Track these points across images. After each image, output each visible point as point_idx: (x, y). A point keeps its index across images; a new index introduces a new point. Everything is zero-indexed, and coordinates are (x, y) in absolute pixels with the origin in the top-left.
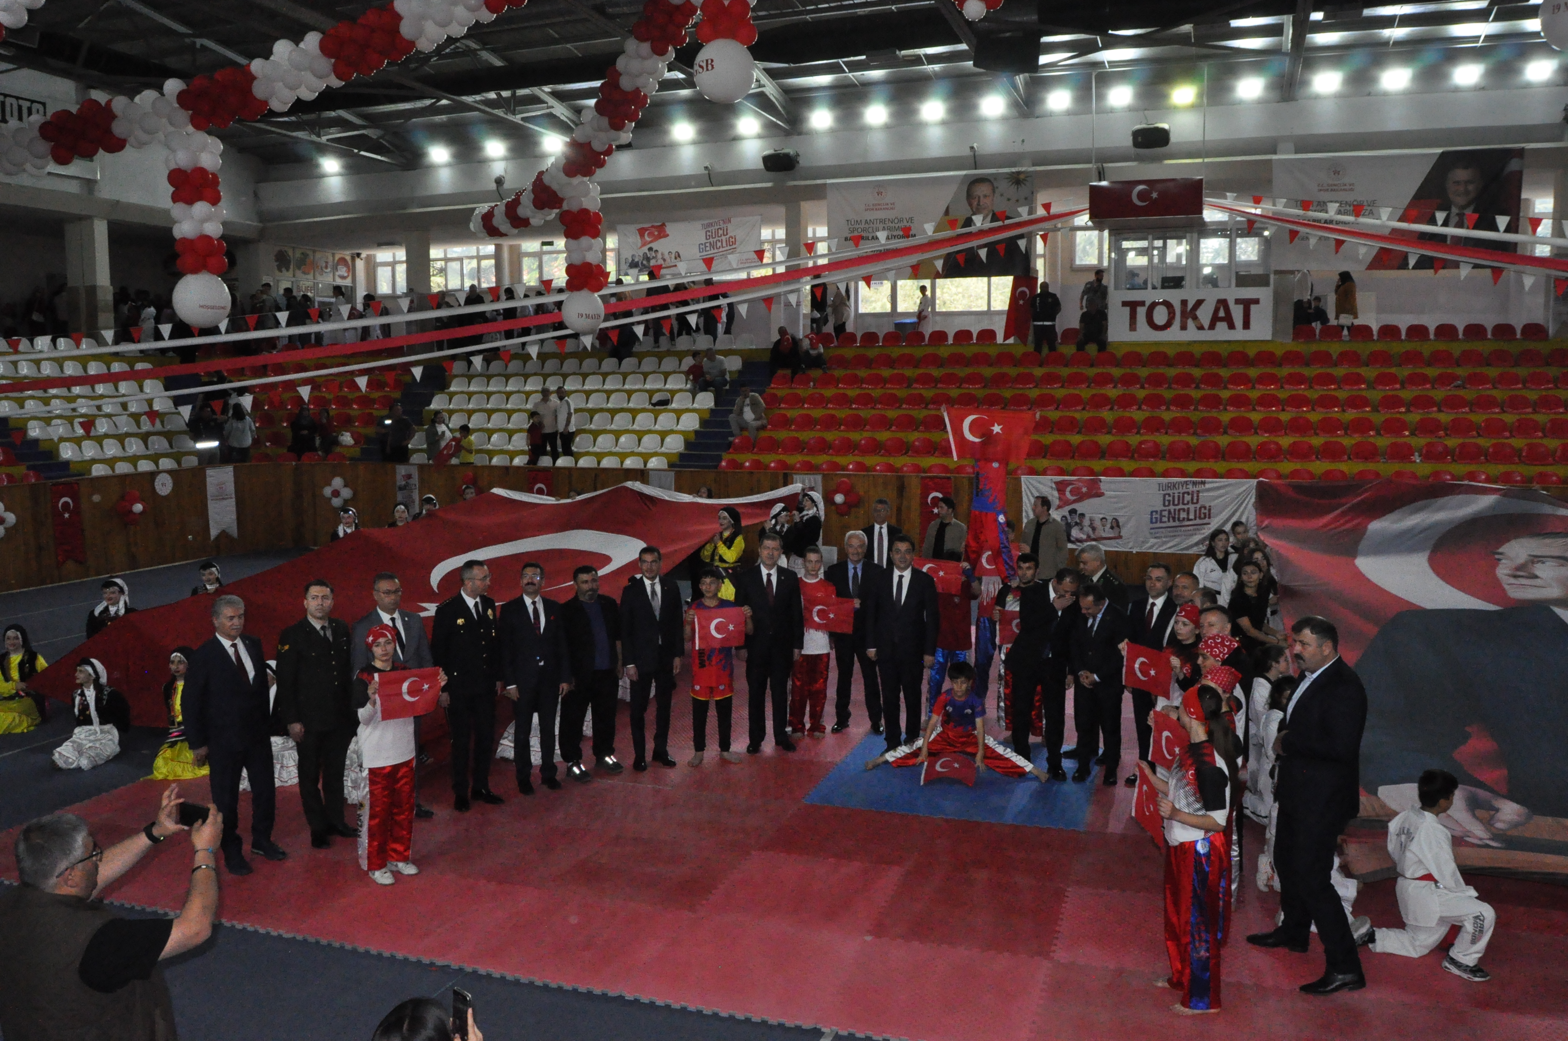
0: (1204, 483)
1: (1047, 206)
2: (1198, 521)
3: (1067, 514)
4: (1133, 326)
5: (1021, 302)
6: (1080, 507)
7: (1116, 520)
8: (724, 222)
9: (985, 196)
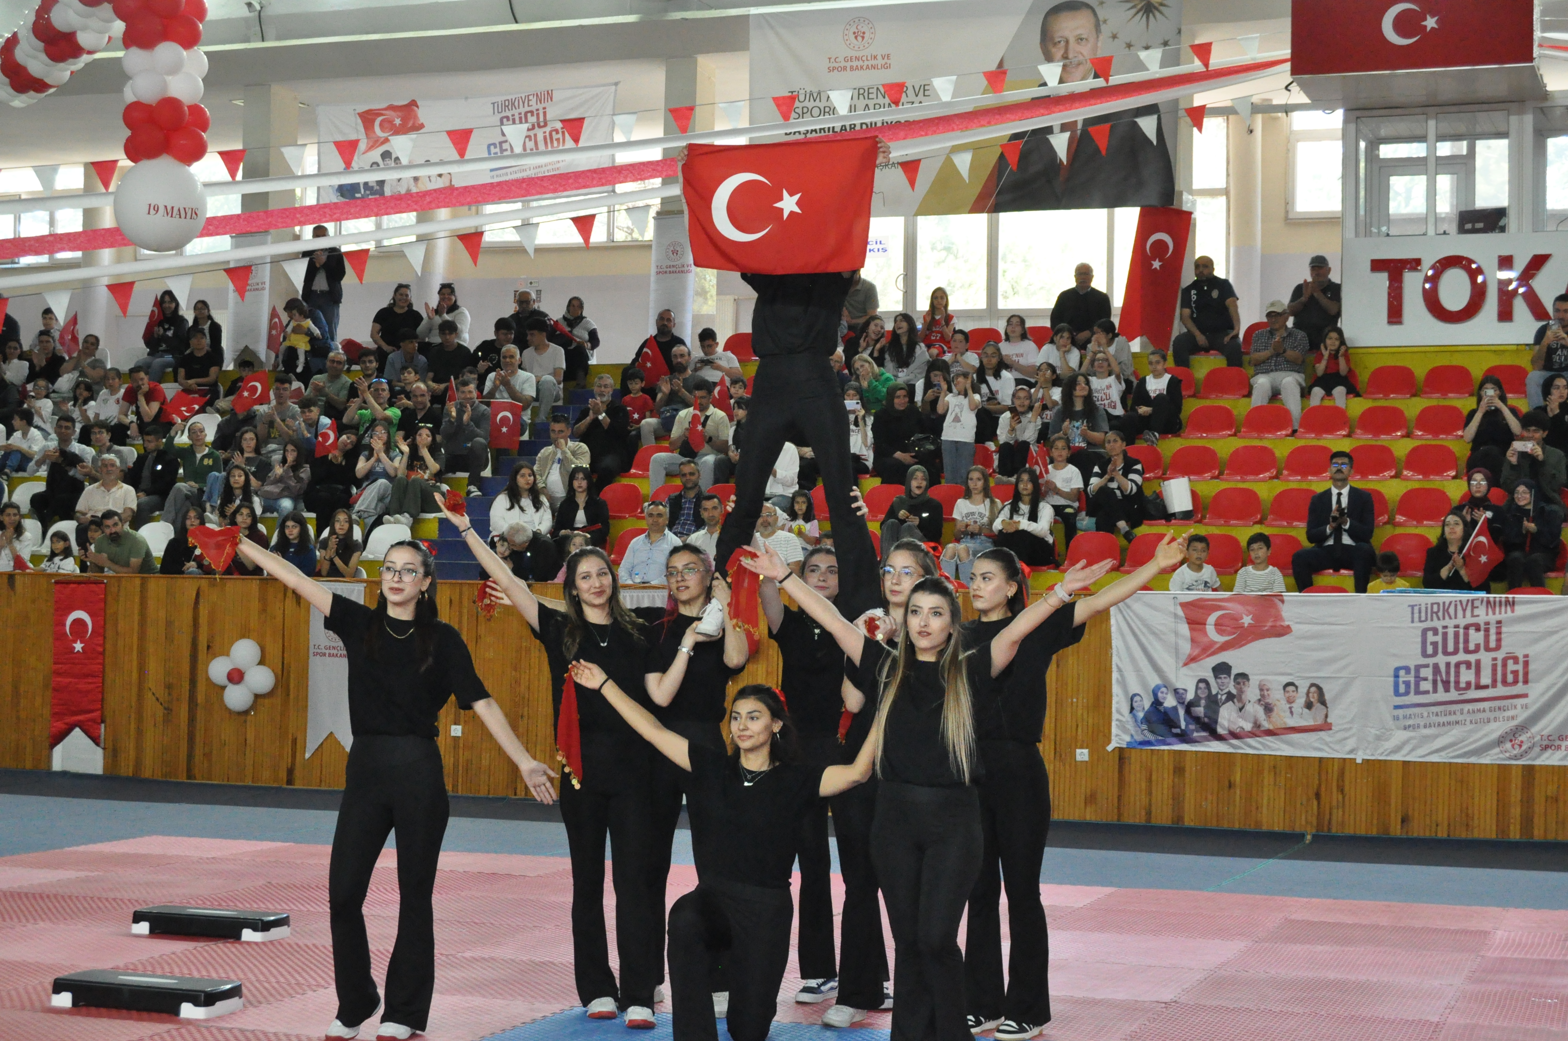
0: (1512, 604)
1: (1203, 51)
2: (1501, 690)
3: (1209, 676)
4: (1395, 314)
5: (1156, 264)
6: (1238, 659)
7: (1320, 689)
8: (539, 100)
9: (1080, 39)
